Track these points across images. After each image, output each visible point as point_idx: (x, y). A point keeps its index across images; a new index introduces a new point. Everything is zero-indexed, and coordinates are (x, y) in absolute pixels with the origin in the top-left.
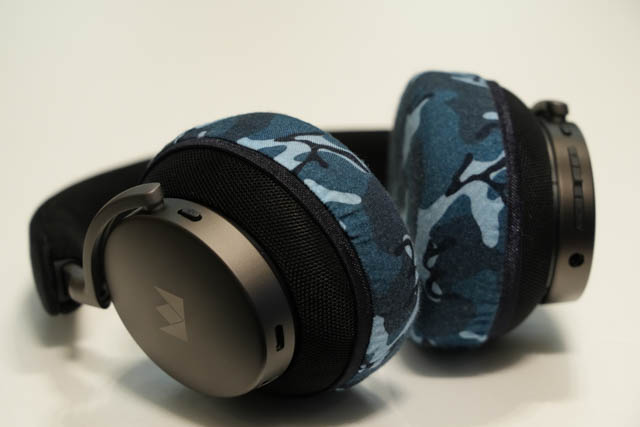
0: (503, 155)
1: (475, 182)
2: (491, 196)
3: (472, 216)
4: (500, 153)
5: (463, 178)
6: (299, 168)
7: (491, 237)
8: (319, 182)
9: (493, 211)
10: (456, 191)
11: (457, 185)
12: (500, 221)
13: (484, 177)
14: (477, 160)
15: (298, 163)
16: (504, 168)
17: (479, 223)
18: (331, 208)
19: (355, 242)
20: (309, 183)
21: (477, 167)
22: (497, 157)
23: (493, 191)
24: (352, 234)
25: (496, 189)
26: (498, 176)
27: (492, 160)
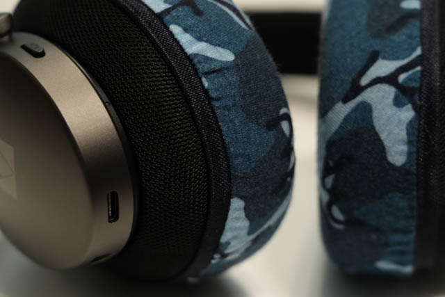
0: (418, 52)
1: (379, 85)
2: (398, 103)
3: (373, 127)
4: (414, 49)
5: (364, 81)
6: (167, 11)
7: (398, 153)
8: (186, 30)
9: (400, 121)
10: (354, 96)
11: (357, 90)
12: (408, 134)
13: (391, 79)
14: (384, 58)
15: (167, 6)
16: (419, 68)
17: (383, 136)
18: (195, 61)
19: (216, 104)
20: (176, 29)
21: (383, 67)
22: (410, 54)
23: (401, 97)
24: (213, 94)
25: (405, 94)
26: (410, 79)
27: (403, 59)
